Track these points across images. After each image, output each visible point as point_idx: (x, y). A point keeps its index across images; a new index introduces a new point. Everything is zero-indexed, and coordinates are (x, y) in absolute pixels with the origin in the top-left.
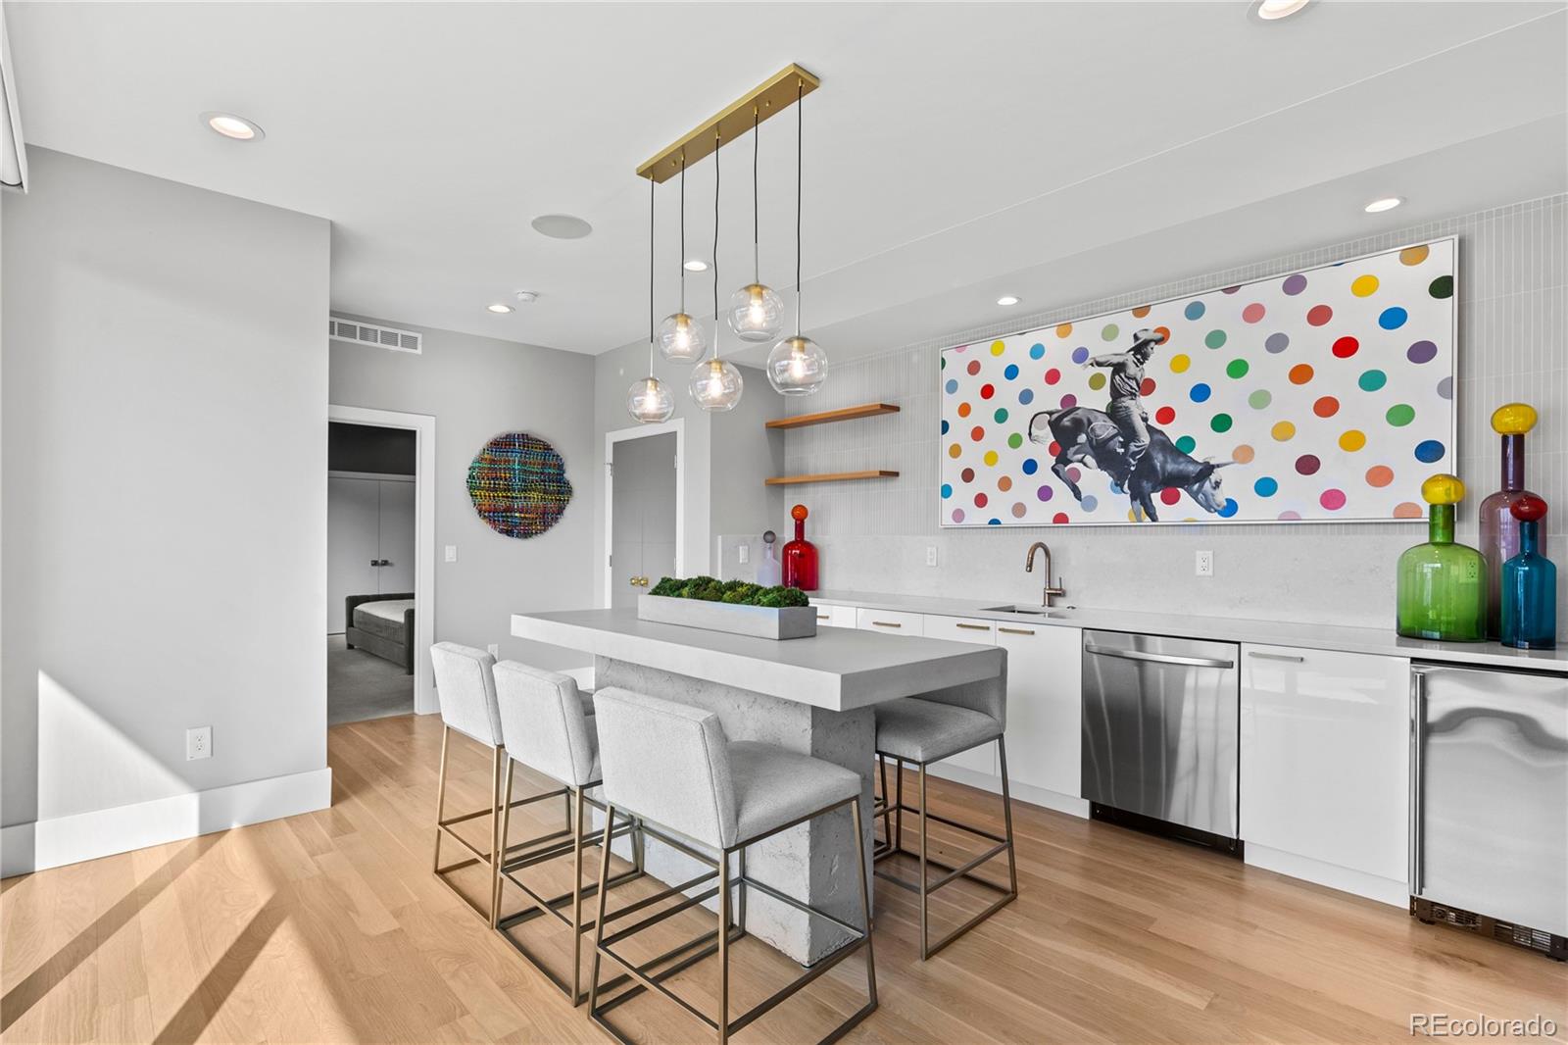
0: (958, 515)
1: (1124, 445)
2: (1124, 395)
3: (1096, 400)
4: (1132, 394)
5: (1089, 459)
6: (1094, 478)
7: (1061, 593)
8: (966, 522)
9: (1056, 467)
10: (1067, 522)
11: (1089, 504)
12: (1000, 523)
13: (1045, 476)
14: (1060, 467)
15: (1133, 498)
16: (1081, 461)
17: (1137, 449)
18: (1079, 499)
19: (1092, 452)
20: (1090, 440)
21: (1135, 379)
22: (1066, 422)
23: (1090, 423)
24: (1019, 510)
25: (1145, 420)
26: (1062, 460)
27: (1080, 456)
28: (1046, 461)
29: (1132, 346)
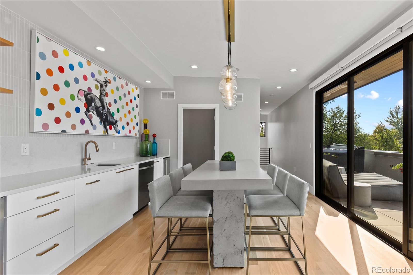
0: (45, 126)
1: (102, 110)
2: (102, 95)
3: (96, 93)
4: (104, 95)
5: (95, 112)
6: (96, 120)
7: (89, 159)
8: (49, 130)
9: (86, 113)
10: (89, 133)
11: (95, 128)
12: (66, 132)
13: (82, 115)
14: (87, 112)
15: (104, 127)
16: (93, 112)
17: (105, 112)
18: (92, 126)
19: (95, 110)
20: (95, 106)
21: (104, 91)
22: (89, 96)
23: (95, 100)
24: (74, 127)
25: (106, 104)
26: (88, 110)
27: (92, 110)
28: (83, 109)
29: (104, 80)
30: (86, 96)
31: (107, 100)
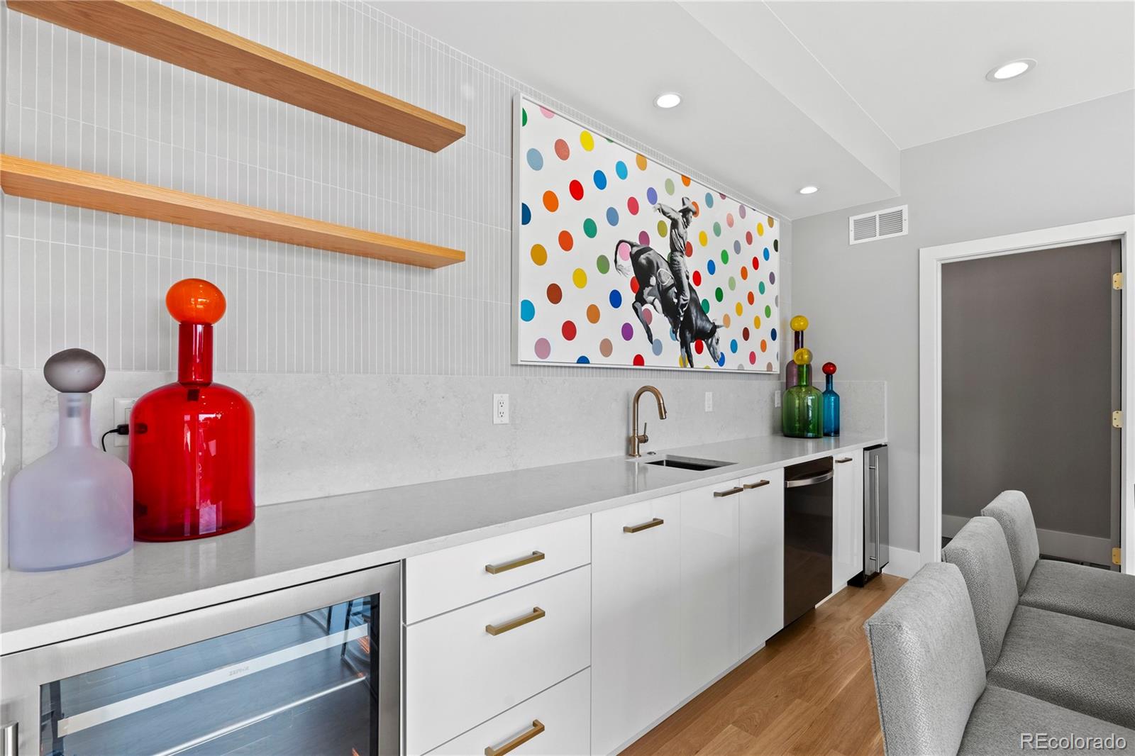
0: (543, 347)
1: (678, 297)
2: (677, 251)
3: (660, 246)
4: (682, 252)
5: (657, 303)
6: (661, 324)
7: (644, 440)
8: (553, 358)
9: (636, 306)
10: (643, 365)
11: (658, 348)
12: (588, 362)
13: (626, 313)
14: (638, 305)
15: (682, 347)
16: (652, 304)
17: (684, 302)
18: (652, 343)
19: (659, 297)
20: (658, 284)
21: (682, 238)
22: (642, 259)
23: (658, 268)
24: (606, 348)
25: (688, 278)
26: (640, 299)
27: (651, 298)
28: (629, 297)
29: (681, 208)
30: (635, 258)
31: (689, 265)
